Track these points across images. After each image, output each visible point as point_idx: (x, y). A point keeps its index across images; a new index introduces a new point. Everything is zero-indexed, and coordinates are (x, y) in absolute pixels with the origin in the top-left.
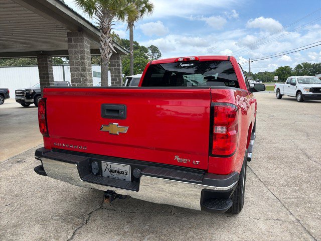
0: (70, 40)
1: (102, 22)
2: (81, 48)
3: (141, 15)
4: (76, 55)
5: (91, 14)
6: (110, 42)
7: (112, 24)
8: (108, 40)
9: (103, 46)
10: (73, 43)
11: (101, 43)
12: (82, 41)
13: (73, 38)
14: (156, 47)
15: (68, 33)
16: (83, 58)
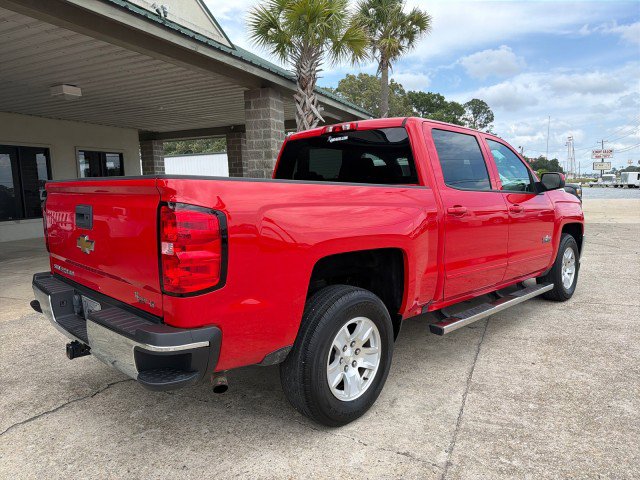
0: (247, 105)
1: (299, 67)
2: (264, 117)
3: (410, 43)
4: (258, 131)
5: (283, 55)
6: (313, 103)
7: (317, 69)
8: (309, 101)
9: (301, 112)
10: (253, 109)
11: (297, 105)
12: (266, 104)
13: (252, 101)
14: (482, 103)
15: (245, 92)
16: (267, 135)
